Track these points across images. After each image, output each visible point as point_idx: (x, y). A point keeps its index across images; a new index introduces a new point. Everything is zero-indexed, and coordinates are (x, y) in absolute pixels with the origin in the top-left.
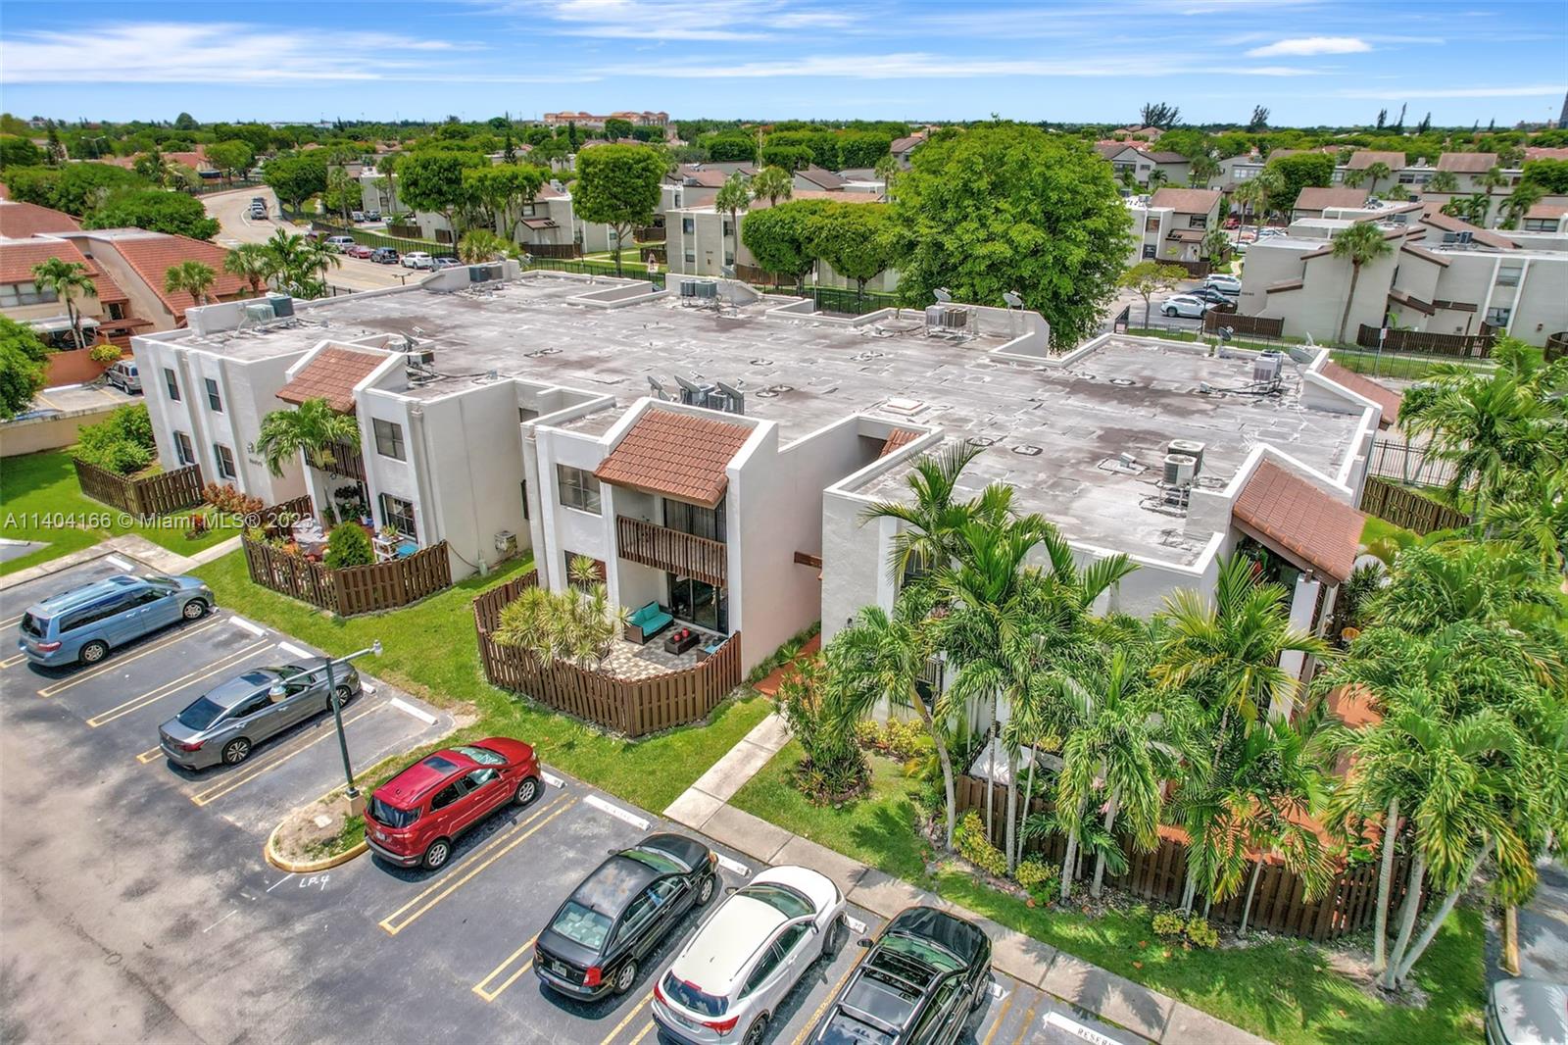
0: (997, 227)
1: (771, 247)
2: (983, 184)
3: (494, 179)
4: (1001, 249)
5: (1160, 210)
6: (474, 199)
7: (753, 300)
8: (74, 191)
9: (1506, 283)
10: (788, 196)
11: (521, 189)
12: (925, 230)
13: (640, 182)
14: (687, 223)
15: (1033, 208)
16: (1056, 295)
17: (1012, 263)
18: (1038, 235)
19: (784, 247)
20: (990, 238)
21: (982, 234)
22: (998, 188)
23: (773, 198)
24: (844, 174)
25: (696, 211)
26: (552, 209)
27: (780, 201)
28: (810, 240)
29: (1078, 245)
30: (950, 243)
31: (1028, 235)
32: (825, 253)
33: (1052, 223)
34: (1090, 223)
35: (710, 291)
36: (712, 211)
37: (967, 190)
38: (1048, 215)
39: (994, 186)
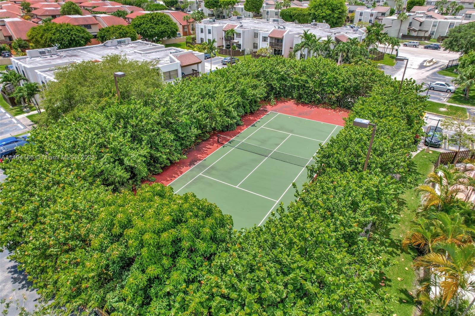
0: (324, 11)
1: (286, 17)
2: (323, 4)
3: (226, 2)
4: (324, 14)
5: (374, 12)
6: (220, 6)
7: (284, 23)
8: (139, 3)
9: (434, 26)
10: (290, 7)
11: (231, 4)
12: (313, 11)
13: (259, 3)
14: (268, 12)
15: (330, 8)
16: (333, 22)
17: (326, 17)
18: (330, 12)
19: (288, 17)
20: (323, 12)
21: (321, 12)
22: (325, 4)
23: (287, 7)
24: (303, 2)
25: (269, 10)
26: (236, 9)
27: (288, 8)
28: (294, 16)
29: (337, 14)
30: (316, 13)
31: (328, 12)
32: (297, 18)
33: (333, 10)
34: (338, 10)
35: (277, 21)
36: (274, 10)
37: (320, 5)
38: (332, 9)
39: (324, 4)
